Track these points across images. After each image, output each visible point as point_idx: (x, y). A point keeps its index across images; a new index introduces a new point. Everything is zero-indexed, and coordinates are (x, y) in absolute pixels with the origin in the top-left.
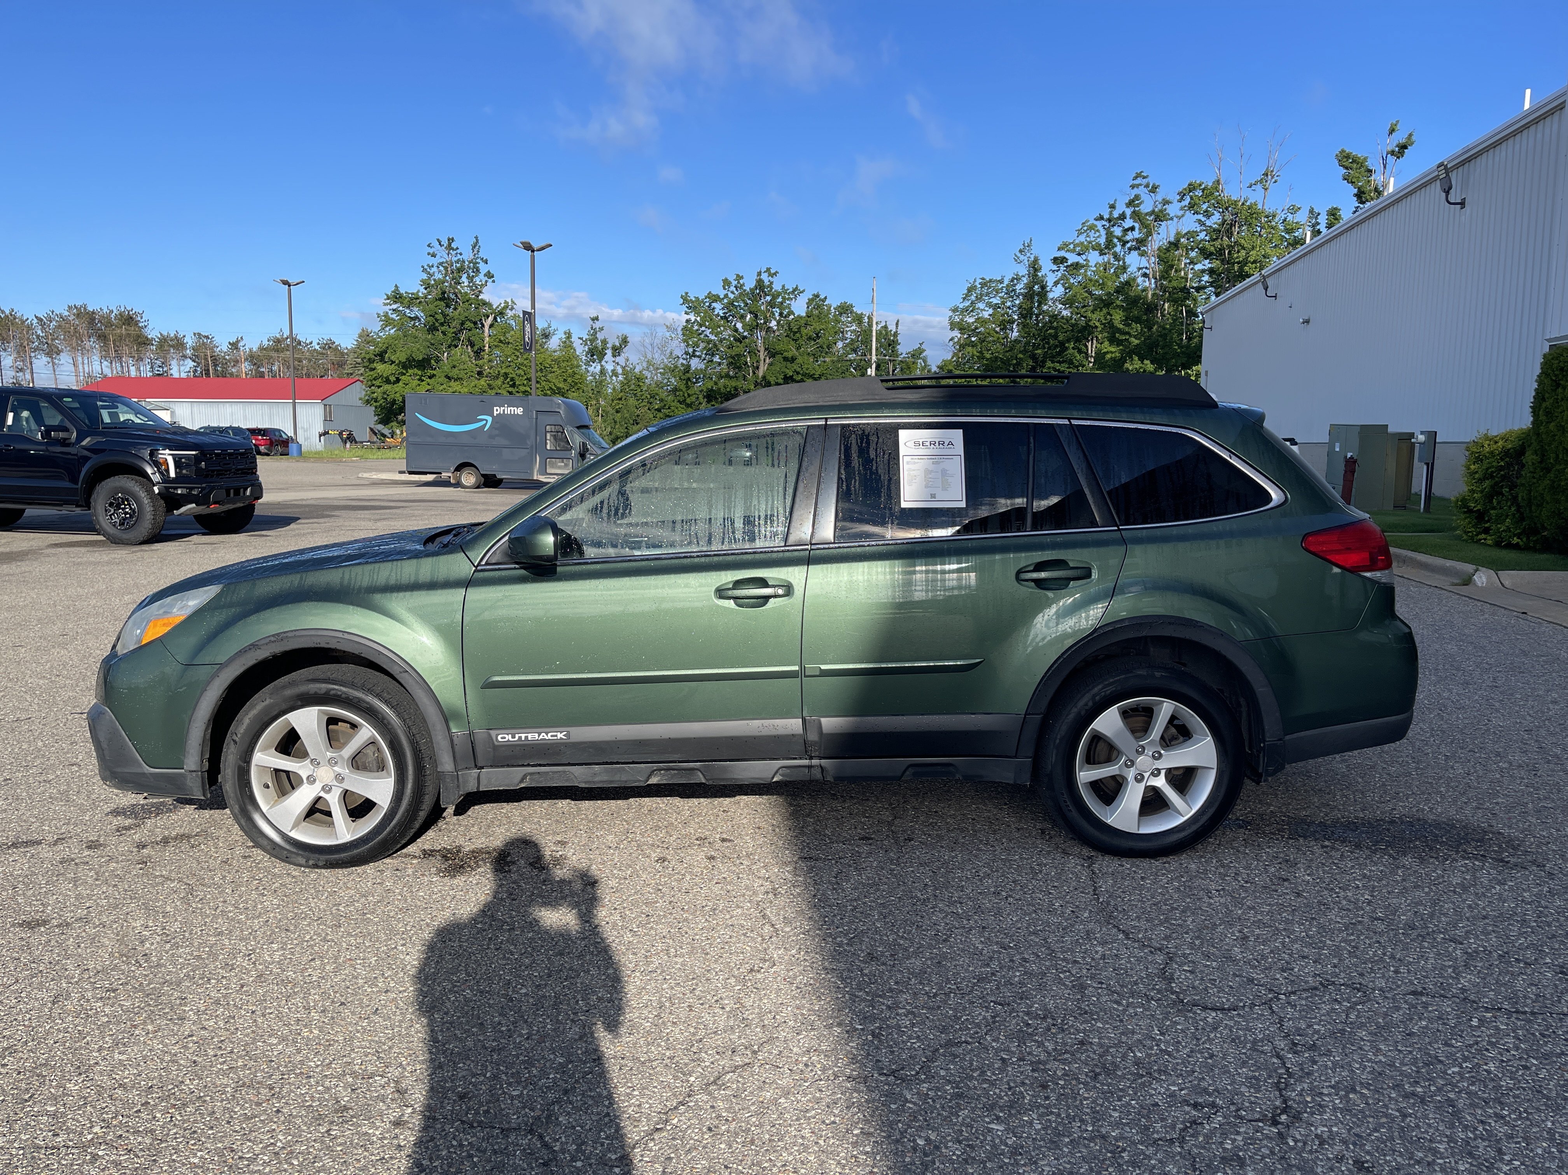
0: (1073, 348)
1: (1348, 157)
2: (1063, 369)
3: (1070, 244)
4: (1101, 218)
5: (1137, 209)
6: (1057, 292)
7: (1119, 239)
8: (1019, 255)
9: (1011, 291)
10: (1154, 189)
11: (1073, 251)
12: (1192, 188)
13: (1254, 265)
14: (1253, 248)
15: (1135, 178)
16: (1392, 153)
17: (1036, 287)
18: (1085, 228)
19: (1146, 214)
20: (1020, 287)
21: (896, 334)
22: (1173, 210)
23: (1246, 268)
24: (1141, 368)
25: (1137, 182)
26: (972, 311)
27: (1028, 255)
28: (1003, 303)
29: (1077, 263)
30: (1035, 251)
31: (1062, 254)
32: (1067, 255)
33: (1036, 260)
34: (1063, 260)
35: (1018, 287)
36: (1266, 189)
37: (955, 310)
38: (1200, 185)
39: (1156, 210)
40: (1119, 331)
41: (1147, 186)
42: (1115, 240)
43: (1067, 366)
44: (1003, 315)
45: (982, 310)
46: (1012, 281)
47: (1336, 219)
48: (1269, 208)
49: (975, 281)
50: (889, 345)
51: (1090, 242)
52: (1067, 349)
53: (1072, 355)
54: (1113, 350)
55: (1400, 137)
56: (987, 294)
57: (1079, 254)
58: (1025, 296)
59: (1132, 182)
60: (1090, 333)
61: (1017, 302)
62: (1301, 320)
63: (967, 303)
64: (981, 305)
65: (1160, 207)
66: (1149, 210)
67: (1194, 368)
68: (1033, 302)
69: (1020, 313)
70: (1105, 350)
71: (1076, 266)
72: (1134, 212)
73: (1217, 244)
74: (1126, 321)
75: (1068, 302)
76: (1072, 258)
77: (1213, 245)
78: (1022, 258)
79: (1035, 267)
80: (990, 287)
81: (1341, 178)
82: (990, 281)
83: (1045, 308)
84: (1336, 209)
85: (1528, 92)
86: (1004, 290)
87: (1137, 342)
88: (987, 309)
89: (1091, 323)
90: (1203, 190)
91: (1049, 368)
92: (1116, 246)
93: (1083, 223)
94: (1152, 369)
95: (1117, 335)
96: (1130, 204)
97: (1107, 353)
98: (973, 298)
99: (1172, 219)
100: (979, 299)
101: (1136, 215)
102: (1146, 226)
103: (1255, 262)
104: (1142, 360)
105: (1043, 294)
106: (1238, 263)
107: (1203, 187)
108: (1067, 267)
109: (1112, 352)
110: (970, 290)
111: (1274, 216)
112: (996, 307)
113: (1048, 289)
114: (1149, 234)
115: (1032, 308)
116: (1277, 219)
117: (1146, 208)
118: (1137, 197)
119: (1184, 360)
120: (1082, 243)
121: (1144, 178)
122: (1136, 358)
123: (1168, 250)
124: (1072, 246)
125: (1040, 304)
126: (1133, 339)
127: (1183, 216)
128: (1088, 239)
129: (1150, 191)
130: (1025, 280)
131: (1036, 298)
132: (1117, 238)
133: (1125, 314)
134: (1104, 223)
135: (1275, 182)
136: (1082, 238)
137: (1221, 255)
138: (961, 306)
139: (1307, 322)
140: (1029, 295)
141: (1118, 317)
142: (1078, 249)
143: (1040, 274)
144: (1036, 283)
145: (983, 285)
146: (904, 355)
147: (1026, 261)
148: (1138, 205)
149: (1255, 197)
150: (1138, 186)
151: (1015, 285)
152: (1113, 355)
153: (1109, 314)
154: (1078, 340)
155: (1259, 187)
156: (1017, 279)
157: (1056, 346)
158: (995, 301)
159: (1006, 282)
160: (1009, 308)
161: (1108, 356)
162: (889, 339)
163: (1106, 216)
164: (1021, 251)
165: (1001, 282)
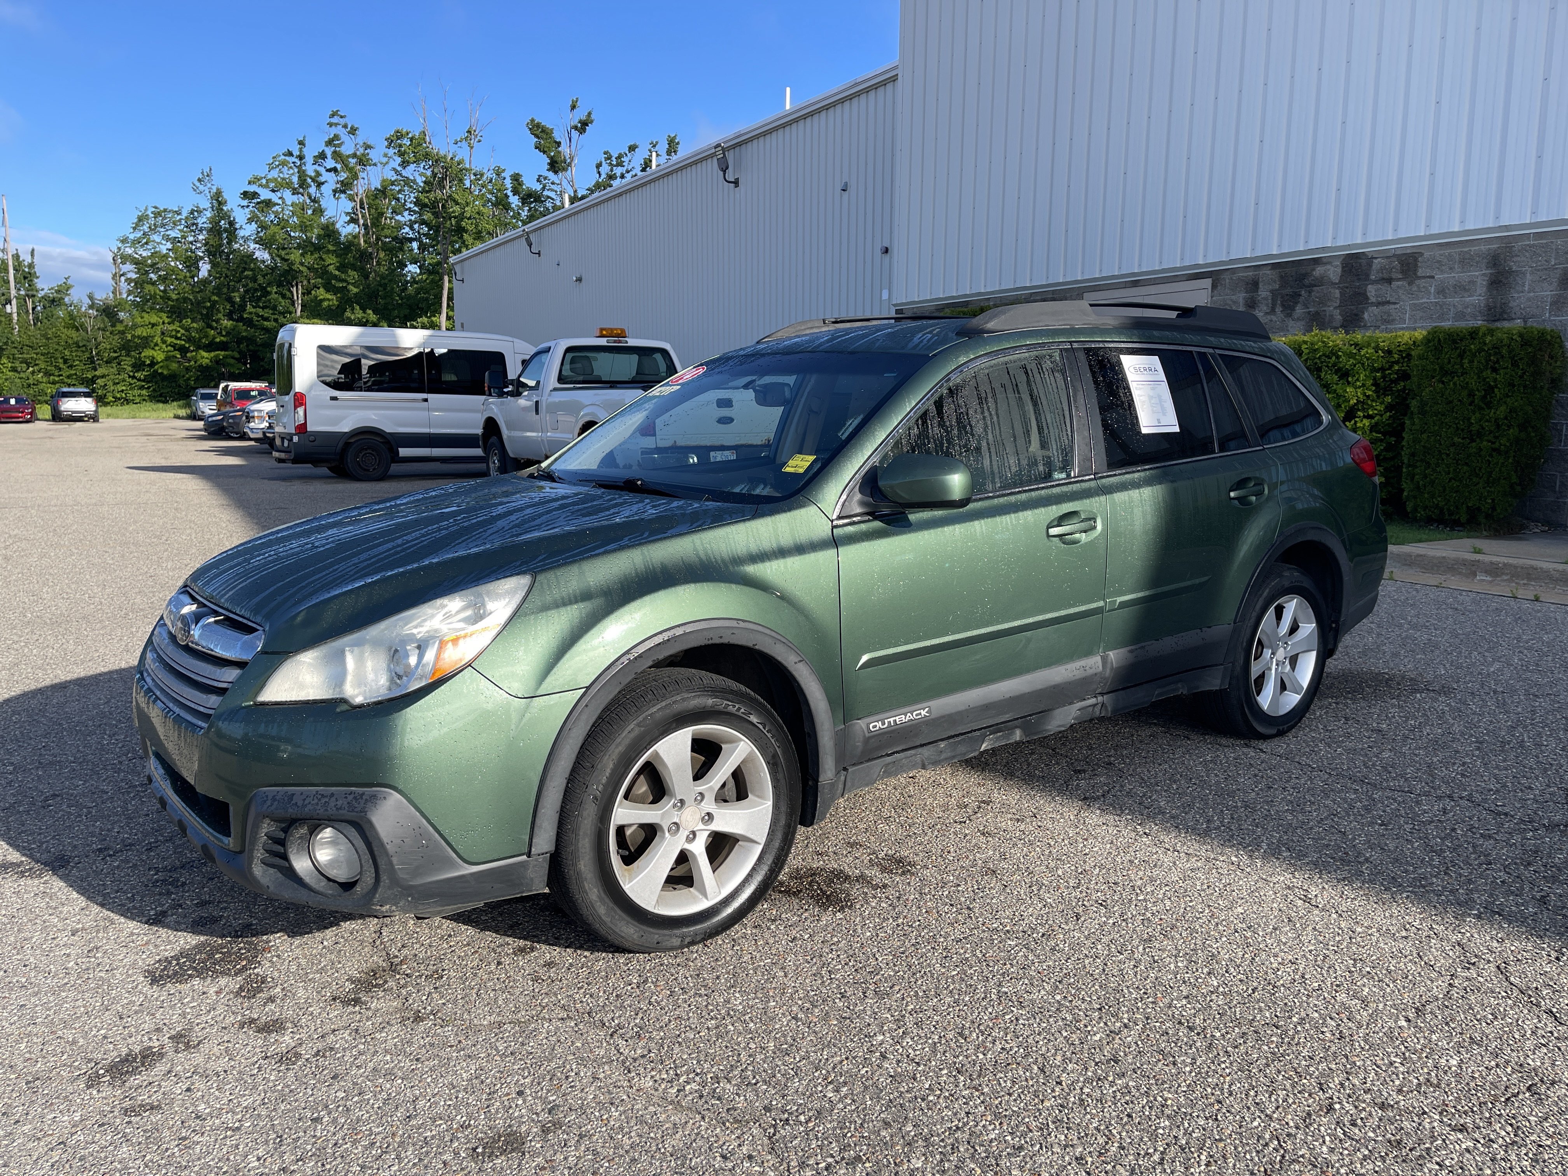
0: (276, 293)
1: (538, 125)
2: (266, 315)
3: (262, 178)
4: (290, 154)
5: (337, 149)
6: (247, 230)
7: (313, 180)
8: (198, 184)
9: (191, 225)
10: (353, 131)
11: (266, 186)
12: (399, 135)
13: (470, 221)
14: (467, 204)
15: (332, 116)
16: (576, 128)
17: (223, 222)
18: (277, 163)
19: (348, 156)
20: (203, 221)
21: (31, 266)
22: (374, 155)
23: (463, 224)
24: (364, 317)
25: (335, 120)
26: (147, 243)
27: (209, 185)
28: (184, 237)
29: (270, 200)
30: (217, 182)
31: (252, 188)
32: (259, 190)
33: (219, 193)
34: (255, 195)
35: (200, 221)
36: (472, 148)
37: (124, 241)
38: (408, 134)
39: (358, 153)
40: (336, 277)
41: (345, 126)
42: (309, 180)
43: (271, 312)
44: (187, 251)
45: (158, 243)
46: (192, 212)
47: (519, 184)
48: (476, 167)
49: (146, 210)
50: (25, 278)
51: (283, 179)
52: (269, 293)
53: (276, 300)
54: (330, 297)
55: (580, 114)
56: (163, 225)
57: (273, 191)
58: (210, 231)
59: (329, 120)
60: (295, 278)
61: (201, 237)
62: (575, 279)
63: (139, 234)
64: (156, 238)
65: (361, 150)
66: (351, 152)
67: (419, 320)
68: (221, 239)
69: (207, 250)
70: (321, 297)
71: (268, 203)
72: (335, 152)
73: (432, 196)
74: (342, 268)
75: (264, 243)
76: (265, 194)
77: (427, 197)
78: (201, 188)
79: (218, 200)
80: (165, 218)
81: (533, 146)
82: (165, 210)
83: (236, 246)
84: (518, 174)
85: (788, 89)
86: (183, 222)
87: (355, 290)
88: (164, 242)
89: (295, 267)
90: (411, 139)
91: (251, 313)
92: (311, 186)
93: (274, 158)
94: (375, 320)
95: (333, 282)
96: (329, 143)
97: (324, 300)
98: (146, 228)
99: (375, 165)
100: (153, 229)
101: (337, 155)
102: (351, 170)
103: (469, 219)
104: (364, 310)
105: (232, 231)
106: (455, 217)
107: (410, 135)
108: (258, 203)
109: (329, 300)
110: (141, 219)
111: (482, 175)
112: (174, 240)
113: (237, 226)
114: (355, 177)
115: (221, 245)
116: (484, 178)
117: (347, 149)
118: (336, 137)
119: (407, 312)
120: (276, 179)
121: (342, 117)
122: (358, 307)
123: (376, 197)
124: (264, 181)
125: (229, 243)
126: (351, 287)
127: (387, 163)
128: (281, 175)
129: (349, 133)
130: (209, 214)
131: (225, 235)
132: (311, 178)
133: (339, 259)
134: (294, 159)
135: (479, 141)
136: (274, 174)
137: (434, 207)
138: (132, 237)
139: (579, 280)
140: (215, 230)
141: (331, 261)
142: (272, 185)
143: (225, 208)
144: (223, 218)
145: (157, 214)
146: (45, 291)
147: (207, 192)
148: (339, 145)
149: (462, 153)
150: (336, 124)
151: (195, 218)
152: (331, 303)
153: (321, 258)
154: (280, 285)
155: (464, 144)
156: (196, 212)
157: (256, 290)
158: (173, 234)
159: (185, 214)
160: (191, 243)
161: (326, 304)
162: (24, 271)
163: (296, 153)
164: (199, 180)
165: (178, 213)
